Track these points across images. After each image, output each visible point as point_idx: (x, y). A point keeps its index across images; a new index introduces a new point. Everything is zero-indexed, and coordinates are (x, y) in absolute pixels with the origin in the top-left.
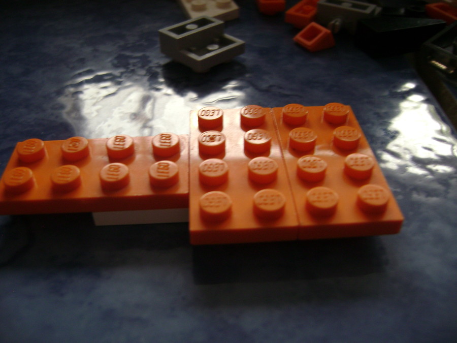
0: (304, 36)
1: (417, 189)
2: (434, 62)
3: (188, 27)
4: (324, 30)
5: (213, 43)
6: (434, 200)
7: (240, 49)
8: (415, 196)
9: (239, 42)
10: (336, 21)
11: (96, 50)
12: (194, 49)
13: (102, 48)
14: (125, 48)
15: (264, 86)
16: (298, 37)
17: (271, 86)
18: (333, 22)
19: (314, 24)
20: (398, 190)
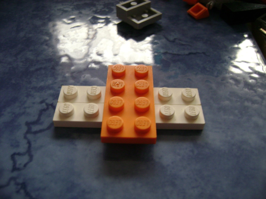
0: (193, 10)
1: (247, 100)
2: (261, 29)
3: (132, 4)
4: (204, 8)
5: (145, 13)
6: (256, 106)
7: (159, 17)
8: (246, 104)
9: (159, 13)
10: (211, 3)
11: (80, 13)
12: (135, 16)
13: (83, 11)
14: (96, 12)
15: (171, 38)
16: (190, 11)
17: (175, 39)
18: (209, 3)
19: (199, 4)
20: (238, 100)
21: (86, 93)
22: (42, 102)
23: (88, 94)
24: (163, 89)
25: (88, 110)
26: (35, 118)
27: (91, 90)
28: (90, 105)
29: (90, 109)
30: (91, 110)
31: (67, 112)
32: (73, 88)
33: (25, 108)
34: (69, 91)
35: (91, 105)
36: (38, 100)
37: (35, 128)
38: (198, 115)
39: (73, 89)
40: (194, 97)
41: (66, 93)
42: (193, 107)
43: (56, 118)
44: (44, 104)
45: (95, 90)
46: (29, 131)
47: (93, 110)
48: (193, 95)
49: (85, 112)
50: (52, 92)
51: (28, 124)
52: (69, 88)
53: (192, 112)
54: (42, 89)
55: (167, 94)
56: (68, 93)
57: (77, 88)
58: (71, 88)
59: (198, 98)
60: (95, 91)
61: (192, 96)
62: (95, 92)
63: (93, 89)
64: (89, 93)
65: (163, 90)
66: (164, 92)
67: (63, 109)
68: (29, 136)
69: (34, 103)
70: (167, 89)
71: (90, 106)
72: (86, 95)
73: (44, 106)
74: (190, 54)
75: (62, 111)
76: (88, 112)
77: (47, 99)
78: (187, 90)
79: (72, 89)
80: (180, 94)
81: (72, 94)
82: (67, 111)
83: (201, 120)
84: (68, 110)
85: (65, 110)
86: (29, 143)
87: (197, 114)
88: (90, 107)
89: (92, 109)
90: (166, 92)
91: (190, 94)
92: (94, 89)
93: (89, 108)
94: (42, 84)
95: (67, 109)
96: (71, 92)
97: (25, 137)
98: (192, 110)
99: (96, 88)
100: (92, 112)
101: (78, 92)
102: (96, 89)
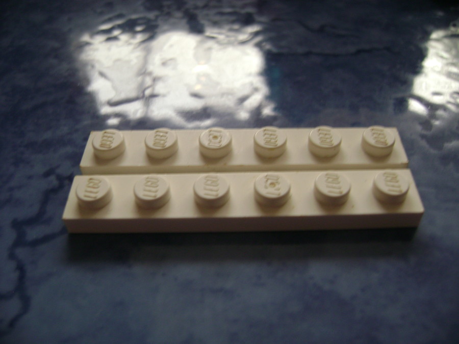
21: (143, 145)
22: (47, 174)
23: (147, 146)
24: (319, 130)
25: (145, 190)
26: (34, 210)
27: (155, 137)
28: (148, 178)
29: (148, 188)
30: (150, 191)
31: (95, 197)
32: (114, 134)
33: (11, 189)
34: (106, 140)
35: (152, 178)
36: (39, 169)
37: (33, 233)
38: (406, 193)
39: (114, 136)
40: (392, 145)
41: (97, 145)
42: (394, 174)
43: (70, 212)
44: (52, 178)
45: (163, 138)
46: (20, 242)
47: (156, 191)
48: (390, 143)
49: (137, 198)
50: (69, 149)
51: (18, 225)
52: (106, 134)
53: (393, 186)
54: (48, 145)
55: (328, 140)
56: (102, 145)
57: (122, 136)
58: (109, 135)
59: (399, 148)
60: (163, 140)
61: (387, 144)
62: (162, 142)
63: (159, 136)
64: (151, 144)
65: (320, 132)
66: (321, 138)
67: (86, 191)
68: (21, 252)
69: (30, 177)
70: (329, 131)
71: (149, 181)
72: (144, 149)
73: (53, 181)
74: (359, 52)
75: (82, 196)
76: (144, 195)
77: (58, 167)
78: (373, 132)
79: (112, 137)
80: (360, 140)
81: (110, 147)
82: (93, 195)
83: (415, 205)
84: (96, 193)
85: (91, 192)
86: (21, 268)
87: (404, 190)
88: (149, 183)
89: (154, 189)
90: (327, 136)
91: (382, 140)
92: (161, 134)
93: (147, 186)
94: (48, 135)
95: (95, 190)
96: (108, 143)
97: (12, 256)
98: (390, 181)
99: (167, 133)
100: (153, 194)
101: (127, 144)
102: (165, 134)
